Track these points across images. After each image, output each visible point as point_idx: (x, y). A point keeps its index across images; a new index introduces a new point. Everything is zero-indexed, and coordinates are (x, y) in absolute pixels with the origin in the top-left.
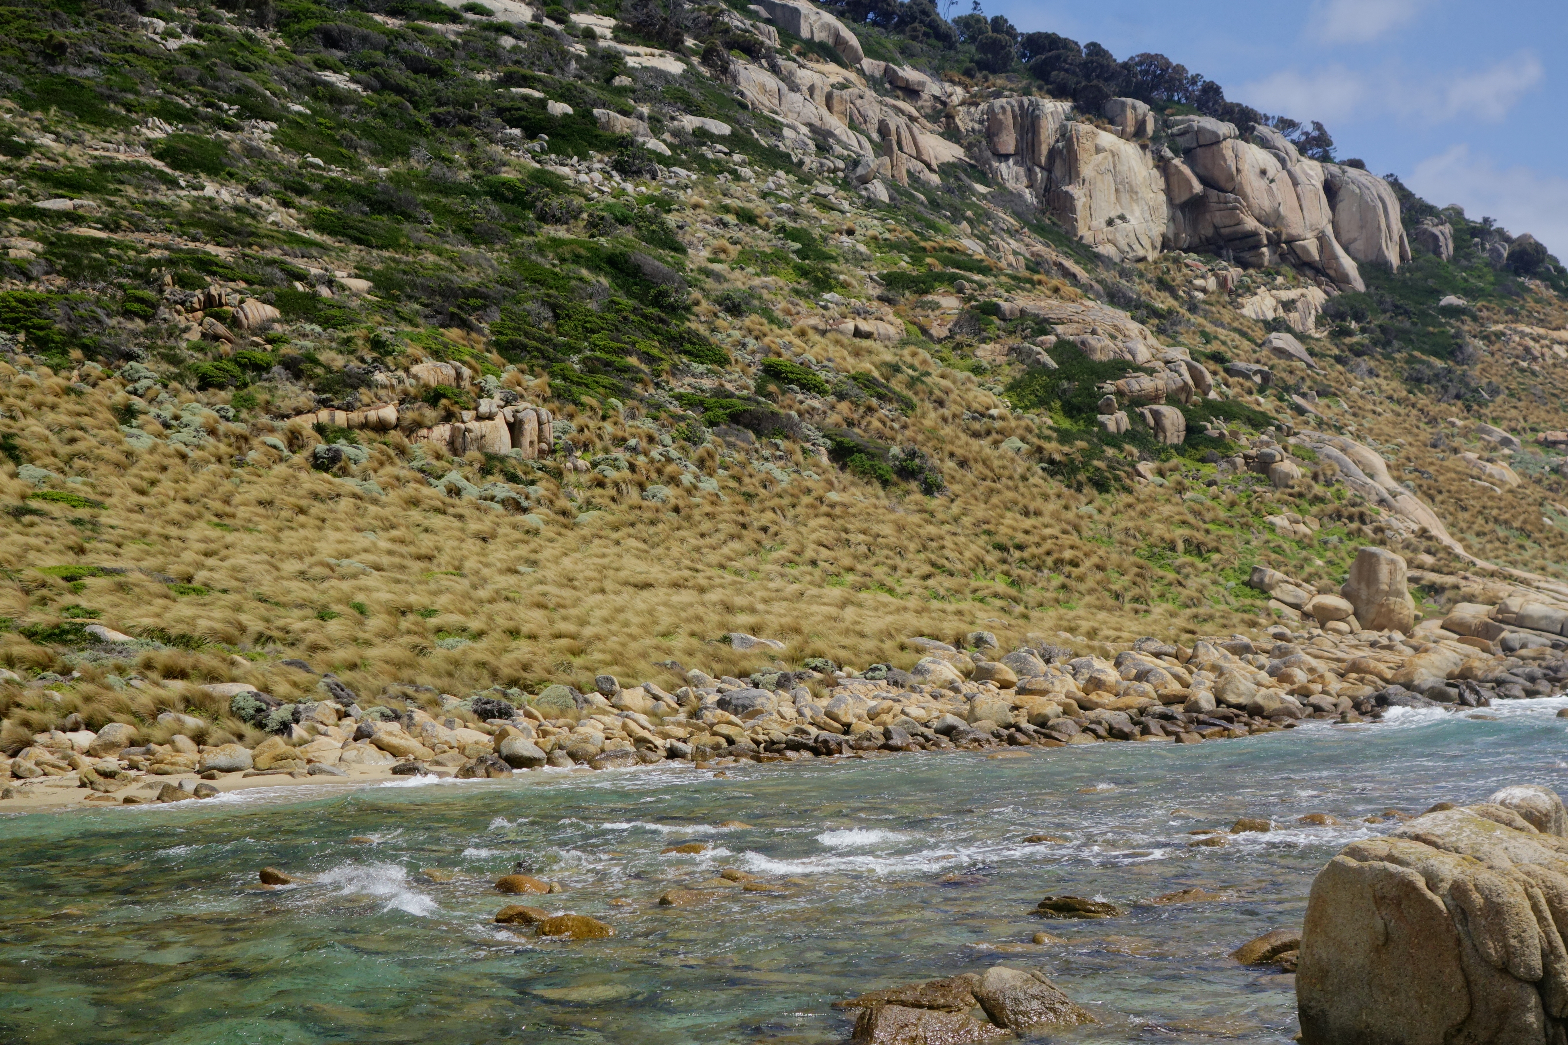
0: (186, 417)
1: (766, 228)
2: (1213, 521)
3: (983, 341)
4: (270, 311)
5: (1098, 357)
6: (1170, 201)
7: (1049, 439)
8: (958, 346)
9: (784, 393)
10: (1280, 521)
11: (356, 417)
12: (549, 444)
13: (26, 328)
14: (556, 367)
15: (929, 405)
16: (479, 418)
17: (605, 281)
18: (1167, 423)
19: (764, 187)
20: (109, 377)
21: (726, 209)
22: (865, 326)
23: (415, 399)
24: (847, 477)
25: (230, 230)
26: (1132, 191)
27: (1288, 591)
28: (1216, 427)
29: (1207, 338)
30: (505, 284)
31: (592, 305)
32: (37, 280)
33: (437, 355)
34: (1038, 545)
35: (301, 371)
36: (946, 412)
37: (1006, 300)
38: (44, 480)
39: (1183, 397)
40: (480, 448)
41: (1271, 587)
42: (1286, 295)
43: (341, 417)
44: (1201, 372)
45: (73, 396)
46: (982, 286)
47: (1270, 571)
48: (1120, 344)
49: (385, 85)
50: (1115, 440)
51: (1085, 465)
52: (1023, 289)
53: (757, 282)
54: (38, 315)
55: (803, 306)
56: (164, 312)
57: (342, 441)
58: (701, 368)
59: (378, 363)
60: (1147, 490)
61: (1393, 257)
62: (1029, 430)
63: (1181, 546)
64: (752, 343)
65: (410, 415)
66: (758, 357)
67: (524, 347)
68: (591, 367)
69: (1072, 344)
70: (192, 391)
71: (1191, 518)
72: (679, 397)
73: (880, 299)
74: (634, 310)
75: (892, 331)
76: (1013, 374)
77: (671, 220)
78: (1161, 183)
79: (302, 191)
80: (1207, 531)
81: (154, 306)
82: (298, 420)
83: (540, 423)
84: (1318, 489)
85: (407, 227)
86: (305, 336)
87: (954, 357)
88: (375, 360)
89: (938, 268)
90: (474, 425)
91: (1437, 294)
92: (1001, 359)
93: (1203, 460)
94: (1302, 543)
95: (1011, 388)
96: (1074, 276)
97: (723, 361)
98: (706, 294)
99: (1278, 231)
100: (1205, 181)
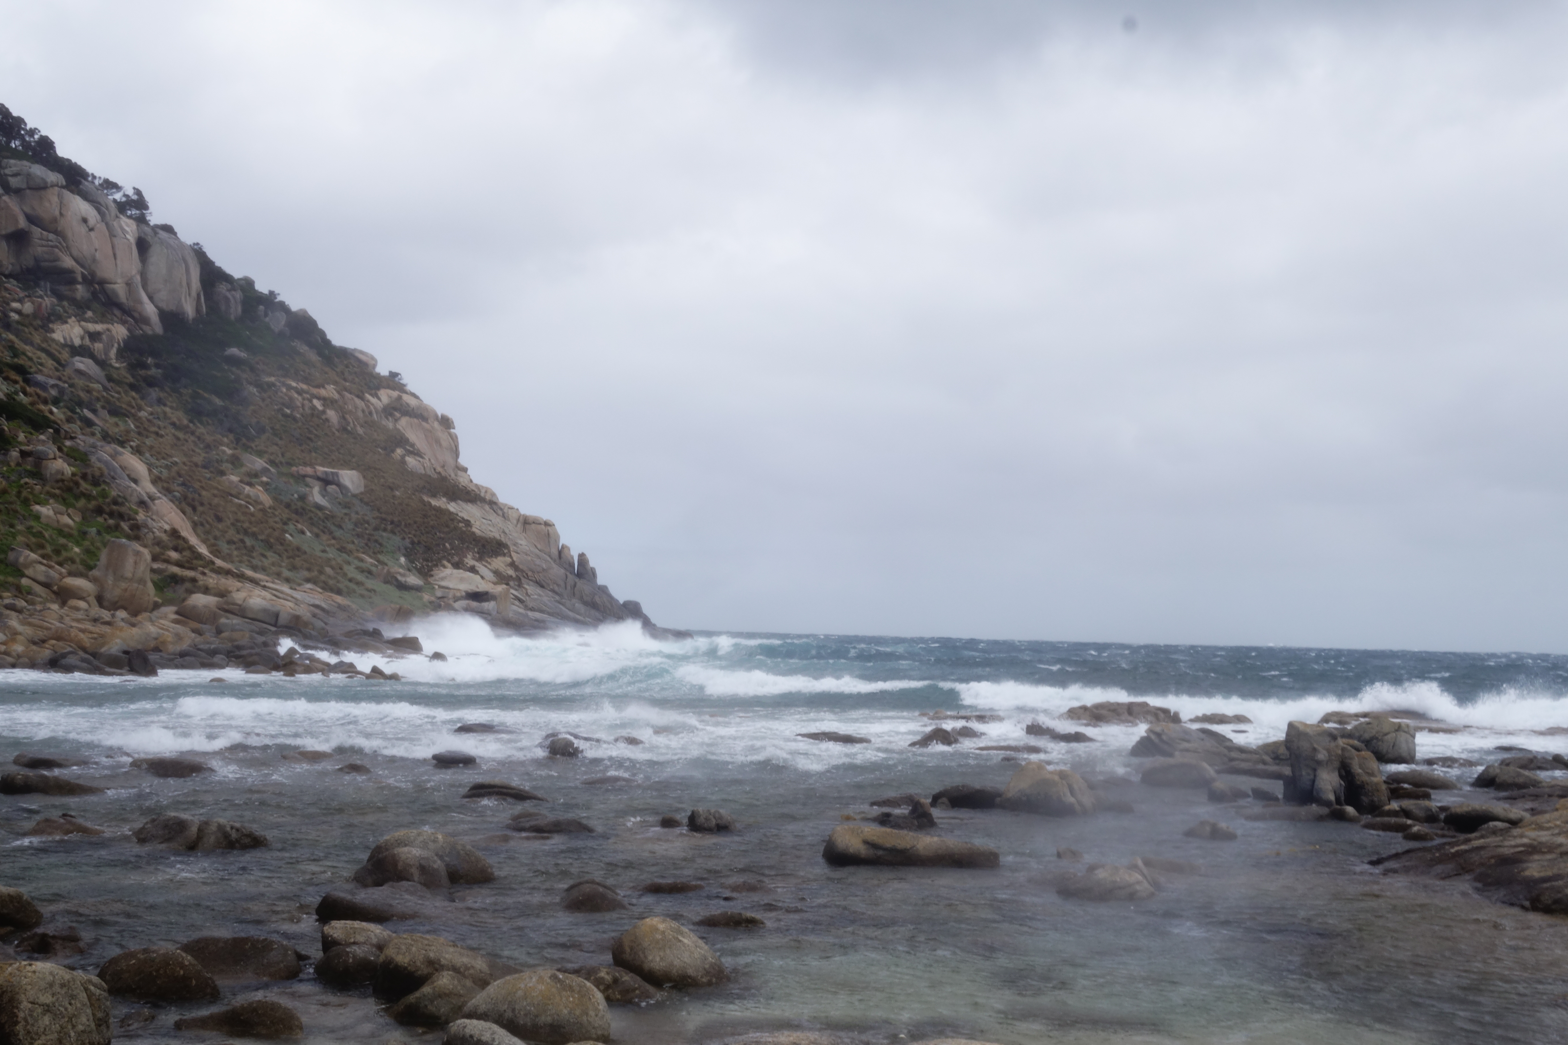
10: (45, 511)
27: (41, 572)
29: (16, 353)
41: (25, 566)
42: (93, 327)
47: (27, 553)
61: (189, 310)
91: (223, 345)
94: (62, 532)
99: (93, 274)
100: (32, 219)
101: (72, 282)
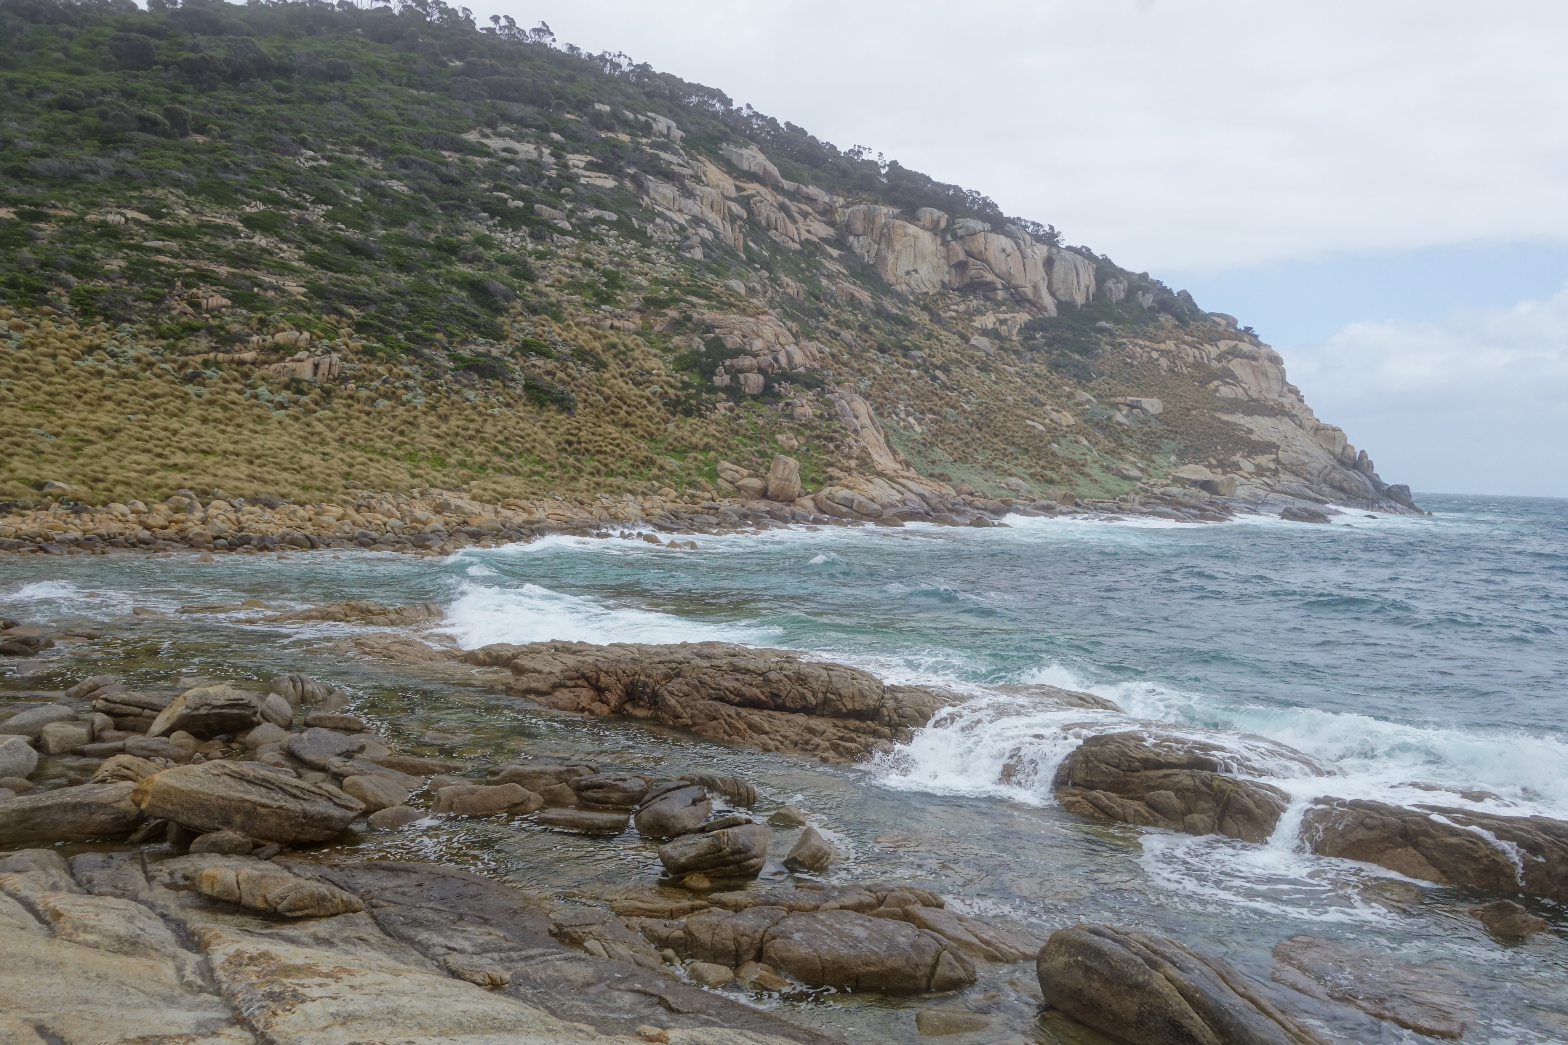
1: (597, 270)
3: (677, 335)
4: (226, 301)
5: (728, 346)
6: (948, 263)
7: (674, 387)
8: (663, 337)
9: (523, 356)
12: (334, 376)
13: (82, 305)
16: (293, 361)
18: (751, 383)
19: (615, 248)
20: (108, 330)
23: (269, 349)
27: (729, 475)
28: (782, 386)
32: (113, 281)
33: (297, 328)
35: (215, 332)
37: (699, 314)
39: (771, 371)
41: (721, 471)
42: (1002, 316)
47: (724, 463)
48: (746, 341)
49: (421, 189)
53: (565, 298)
54: (94, 298)
55: (583, 311)
56: (166, 300)
58: (481, 340)
61: (1080, 300)
62: (669, 382)
65: (262, 358)
69: (719, 339)
72: (452, 356)
75: (631, 326)
76: (682, 353)
78: (943, 253)
79: (315, 241)
81: (164, 296)
82: (194, 357)
83: (331, 365)
84: (818, 423)
86: (233, 315)
87: (656, 342)
88: (258, 329)
91: (1095, 320)
92: (680, 345)
93: (763, 404)
98: (526, 303)
99: (1009, 282)
100: (969, 254)
101: (996, 289)
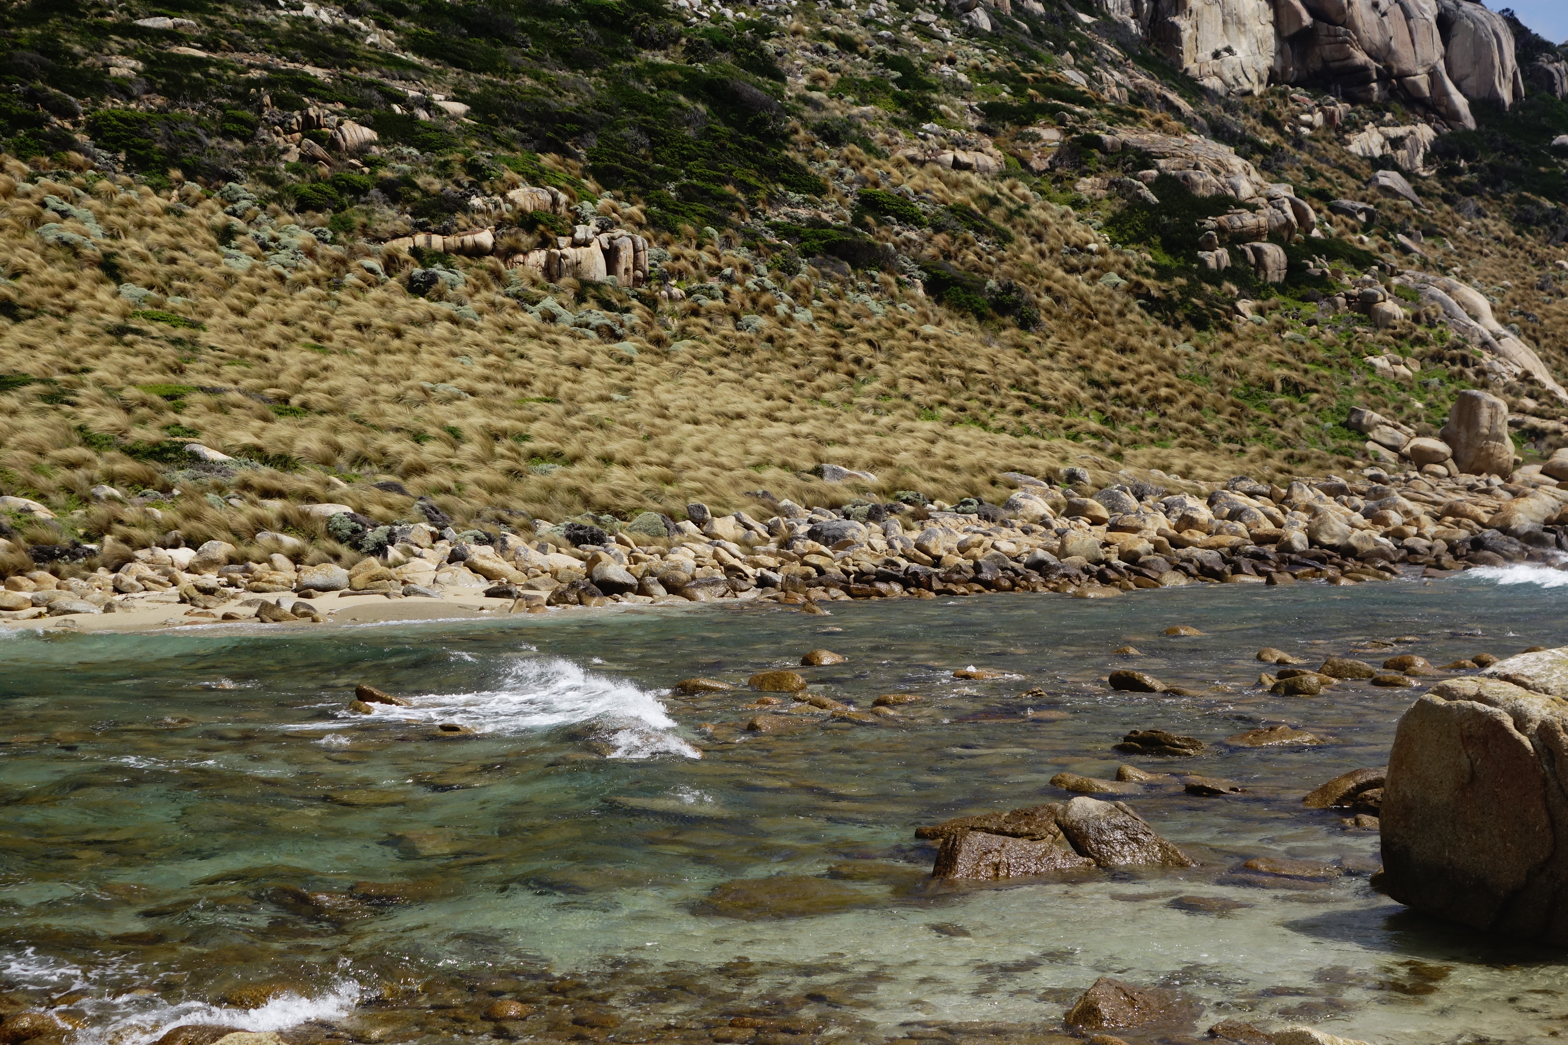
0: (285, 239)
2: (1313, 361)
3: (1084, 174)
5: (1201, 192)
6: (1278, 34)
7: (1146, 275)
8: (1058, 179)
9: (880, 224)
10: (1381, 362)
11: (453, 241)
12: (644, 272)
13: (127, 147)
14: (653, 194)
15: (1026, 239)
16: (575, 244)
17: (702, 108)
18: (1269, 261)
19: (865, 13)
20: (208, 197)
21: (826, 36)
22: (964, 157)
23: (511, 223)
24: (941, 311)
25: (329, 51)
26: (1240, 23)
27: (1386, 434)
28: (1318, 265)
29: (1312, 175)
30: (602, 109)
31: (689, 132)
32: (137, 98)
33: (533, 180)
34: (1133, 382)
35: (399, 194)
36: (1044, 246)
37: (1108, 133)
38: (145, 299)
39: (1286, 235)
40: (576, 275)
41: (1369, 428)
42: (1394, 132)
43: (437, 241)
44: (1305, 210)
45: (173, 216)
46: (1084, 118)
47: (1369, 413)
48: (1223, 180)
50: (1216, 277)
51: (1184, 302)
52: (1125, 122)
53: (855, 111)
54: (139, 134)
55: (901, 136)
56: (263, 133)
57: (439, 265)
59: (476, 188)
60: (1246, 329)
61: (1506, 94)
62: (1127, 265)
63: (1278, 385)
64: (849, 173)
65: (507, 240)
66: (856, 187)
67: (620, 174)
68: (687, 194)
69: (1174, 179)
70: (291, 213)
71: (1289, 358)
72: (775, 227)
73: (980, 129)
74: (732, 138)
75: (991, 162)
76: (1113, 208)
77: (770, 46)
78: (1270, 15)
80: (1306, 371)
81: (254, 126)
82: (395, 243)
83: (636, 251)
84: (1420, 330)
85: (504, 49)
86: (402, 159)
87: (1053, 190)
88: (472, 184)
89: (1040, 99)
90: (569, 251)
92: (1101, 193)
93: (1305, 299)
94: (1402, 385)
95: (1110, 223)
96: (1178, 109)
97: (820, 190)
98: (805, 123)
100: (1315, 14)
101: (1366, 80)
